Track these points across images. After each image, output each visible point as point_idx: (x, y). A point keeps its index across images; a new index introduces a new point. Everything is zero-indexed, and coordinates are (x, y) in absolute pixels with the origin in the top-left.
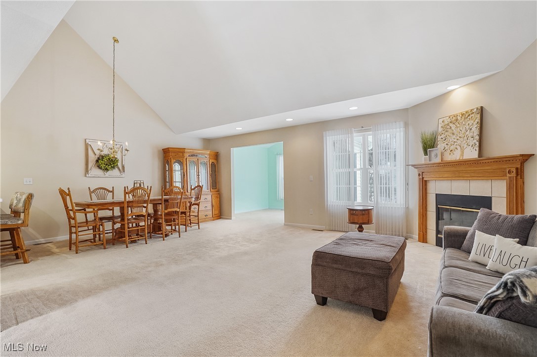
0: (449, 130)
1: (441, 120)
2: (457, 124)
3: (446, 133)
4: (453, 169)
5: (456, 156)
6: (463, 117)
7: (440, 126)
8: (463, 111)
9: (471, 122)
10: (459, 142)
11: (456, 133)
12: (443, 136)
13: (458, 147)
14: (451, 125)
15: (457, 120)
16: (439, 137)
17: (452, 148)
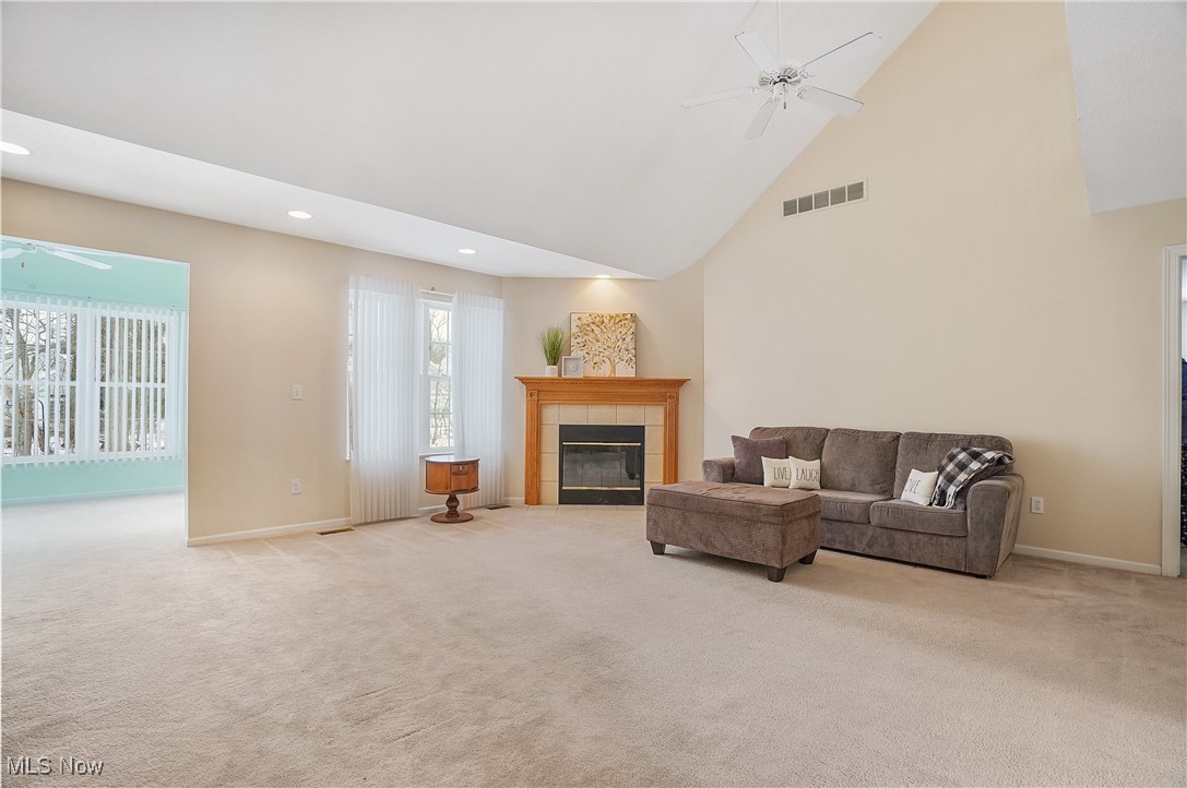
0: (591, 334)
1: (577, 316)
2: (602, 327)
3: (585, 337)
4: (597, 389)
5: (605, 371)
6: (612, 321)
7: (574, 324)
8: (613, 313)
9: (624, 330)
10: (607, 353)
11: (602, 340)
12: (579, 340)
13: (606, 359)
14: (593, 327)
15: (603, 322)
16: (574, 342)
17: (596, 359)
